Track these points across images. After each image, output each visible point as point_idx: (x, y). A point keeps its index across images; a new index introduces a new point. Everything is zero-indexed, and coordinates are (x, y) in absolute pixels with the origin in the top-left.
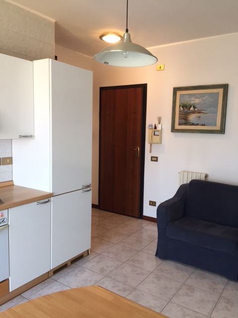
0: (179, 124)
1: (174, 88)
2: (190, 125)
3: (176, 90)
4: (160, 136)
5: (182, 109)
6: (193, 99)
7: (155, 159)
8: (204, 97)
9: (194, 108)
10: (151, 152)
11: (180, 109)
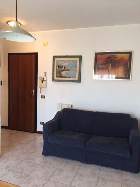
0: (57, 77)
1: (53, 56)
2: (63, 77)
3: (54, 57)
4: (46, 83)
5: (58, 68)
6: (64, 63)
7: (43, 97)
8: (69, 62)
9: (65, 68)
10: (41, 93)
11: (57, 68)
